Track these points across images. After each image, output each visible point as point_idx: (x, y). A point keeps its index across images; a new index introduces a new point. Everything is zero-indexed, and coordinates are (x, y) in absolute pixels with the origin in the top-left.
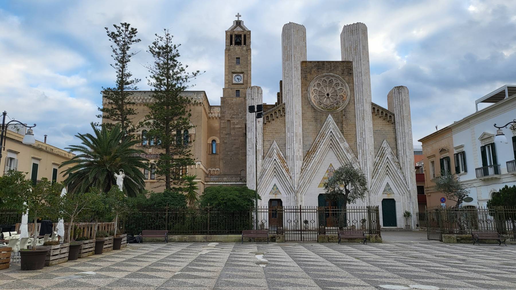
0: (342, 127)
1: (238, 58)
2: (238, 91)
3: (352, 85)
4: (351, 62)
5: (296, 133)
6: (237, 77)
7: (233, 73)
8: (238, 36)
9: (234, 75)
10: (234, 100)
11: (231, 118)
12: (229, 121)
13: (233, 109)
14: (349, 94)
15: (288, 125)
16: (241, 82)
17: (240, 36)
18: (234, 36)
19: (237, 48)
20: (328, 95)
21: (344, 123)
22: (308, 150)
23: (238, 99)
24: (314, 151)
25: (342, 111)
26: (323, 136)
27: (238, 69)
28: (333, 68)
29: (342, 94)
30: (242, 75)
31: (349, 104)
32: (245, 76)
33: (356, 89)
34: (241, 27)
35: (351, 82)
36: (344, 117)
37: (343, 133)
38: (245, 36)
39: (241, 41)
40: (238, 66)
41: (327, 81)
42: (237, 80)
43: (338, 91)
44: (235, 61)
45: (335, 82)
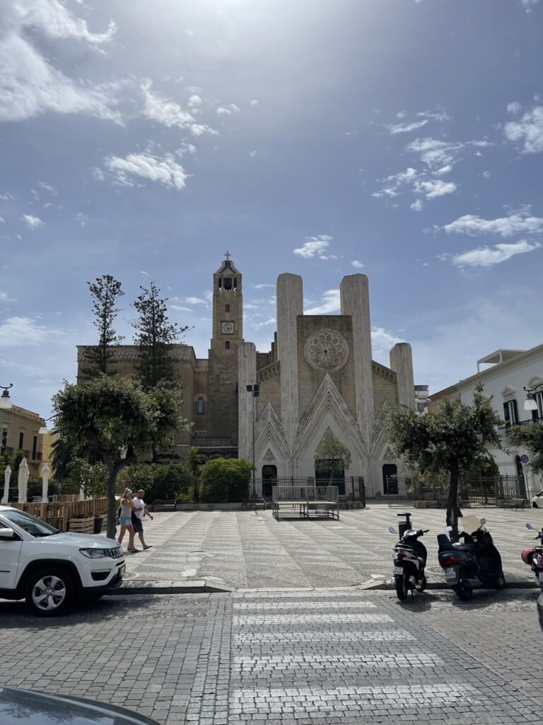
0: (340, 387)
1: (228, 306)
2: (228, 343)
3: (351, 341)
4: (350, 317)
5: (292, 394)
6: (227, 326)
7: (222, 322)
8: (228, 279)
9: (224, 324)
10: (224, 352)
11: (221, 373)
12: (218, 376)
13: (222, 363)
14: (348, 351)
15: (283, 385)
16: (232, 332)
17: (230, 279)
18: (223, 280)
19: (226, 294)
20: (326, 351)
21: (343, 382)
22: (304, 411)
23: (228, 351)
24: (311, 412)
25: (340, 370)
26: (320, 397)
27: (228, 317)
28: (330, 323)
29: (341, 350)
30: (232, 324)
31: (347, 362)
32: (236, 325)
33: (355, 346)
34: (231, 269)
35: (349, 339)
36: (342, 376)
37: (341, 393)
38: (235, 280)
39: (231, 284)
40: (228, 314)
41: (325, 337)
42: (226, 329)
43: (336, 348)
44: (224, 308)
45: (333, 338)
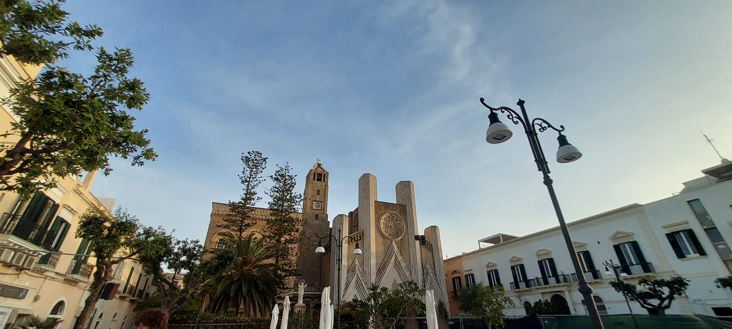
0: (401, 251)
1: (318, 191)
2: (317, 215)
3: (406, 221)
4: (405, 206)
6: (317, 204)
7: (315, 201)
8: (320, 175)
9: (315, 203)
10: (314, 221)
11: (311, 236)
12: (309, 238)
13: (312, 229)
14: (405, 227)
15: (366, 247)
16: (320, 208)
17: (321, 175)
18: (316, 174)
19: (318, 182)
20: (391, 227)
21: (402, 248)
22: (379, 267)
23: (317, 221)
24: (384, 268)
25: (400, 240)
26: (389, 257)
27: (318, 198)
28: (394, 208)
29: (400, 227)
30: (320, 203)
31: (405, 234)
32: (323, 204)
33: (409, 224)
34: (321, 168)
35: (406, 219)
36: (402, 244)
37: (402, 256)
38: (324, 175)
39: (321, 178)
40: (318, 196)
41: (391, 217)
42: (316, 207)
43: (397, 225)
44: (316, 193)
45: (395, 218)
